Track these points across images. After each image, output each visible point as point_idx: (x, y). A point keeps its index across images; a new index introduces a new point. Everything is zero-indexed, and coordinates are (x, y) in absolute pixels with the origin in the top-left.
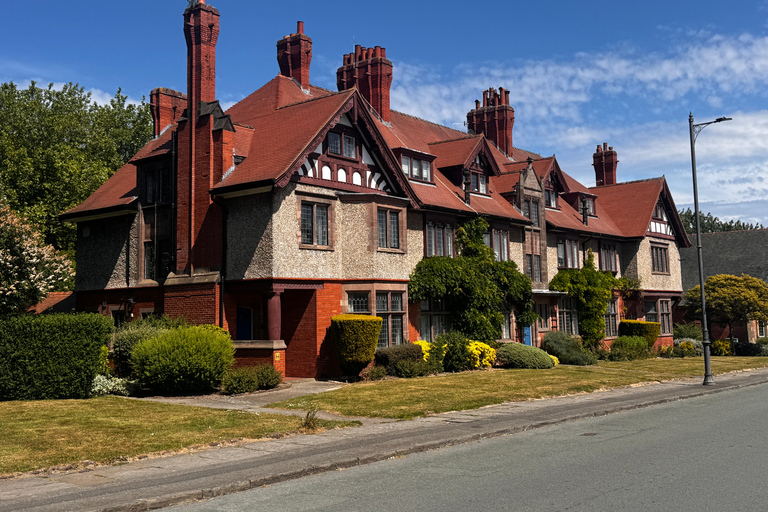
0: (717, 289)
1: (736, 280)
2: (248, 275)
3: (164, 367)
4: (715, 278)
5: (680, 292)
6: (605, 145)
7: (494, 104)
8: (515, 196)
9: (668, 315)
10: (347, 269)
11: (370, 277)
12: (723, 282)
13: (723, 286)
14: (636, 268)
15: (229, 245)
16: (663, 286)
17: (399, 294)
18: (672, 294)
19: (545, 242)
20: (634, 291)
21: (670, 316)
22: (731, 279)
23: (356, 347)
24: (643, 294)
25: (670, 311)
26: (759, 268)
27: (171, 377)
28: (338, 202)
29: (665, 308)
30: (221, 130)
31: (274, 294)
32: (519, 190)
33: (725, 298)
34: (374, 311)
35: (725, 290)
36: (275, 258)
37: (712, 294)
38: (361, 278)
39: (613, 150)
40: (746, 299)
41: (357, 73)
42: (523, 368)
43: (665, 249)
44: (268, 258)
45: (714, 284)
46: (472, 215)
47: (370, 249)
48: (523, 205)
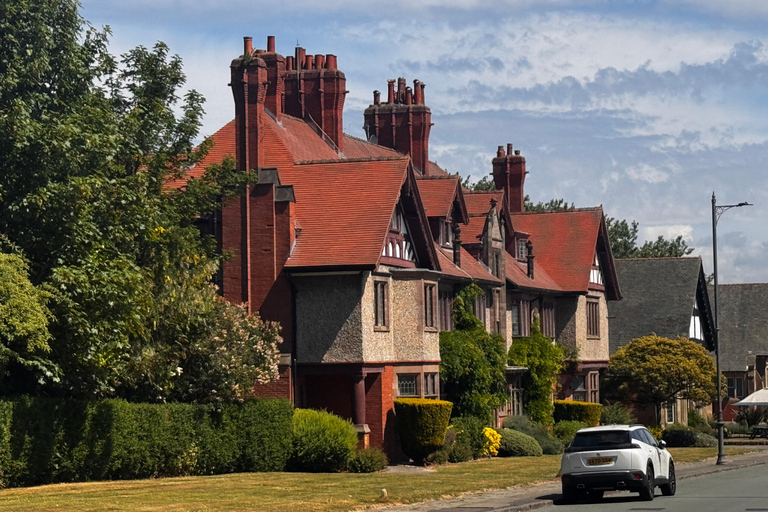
0: (647, 356)
1: (670, 345)
2: (327, 358)
3: (317, 447)
4: (643, 341)
5: (606, 362)
6: (509, 147)
7: (405, 102)
8: (481, 250)
9: (595, 392)
10: (398, 350)
11: (419, 360)
12: (654, 346)
13: (655, 353)
14: (574, 333)
15: (300, 326)
16: (595, 354)
17: (433, 375)
18: (601, 365)
19: (504, 305)
20: (570, 362)
21: (597, 394)
22: (665, 344)
23: (433, 431)
24: (581, 367)
25: (597, 388)
26: (670, 319)
27: (322, 456)
28: (391, 279)
29: (593, 383)
30: (288, 202)
31: (361, 378)
32: (487, 243)
33: (659, 370)
34: (423, 394)
35: (658, 358)
36: (364, 341)
37: (643, 364)
38: (413, 360)
39: (521, 155)
40: (685, 370)
41: (302, 87)
42: (522, 455)
43: (597, 304)
44: (356, 341)
45: (643, 350)
46: (468, 282)
47: (419, 329)
48: (490, 261)
